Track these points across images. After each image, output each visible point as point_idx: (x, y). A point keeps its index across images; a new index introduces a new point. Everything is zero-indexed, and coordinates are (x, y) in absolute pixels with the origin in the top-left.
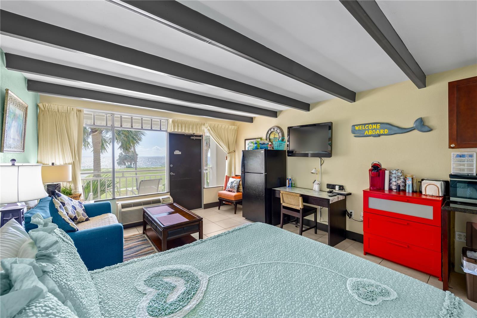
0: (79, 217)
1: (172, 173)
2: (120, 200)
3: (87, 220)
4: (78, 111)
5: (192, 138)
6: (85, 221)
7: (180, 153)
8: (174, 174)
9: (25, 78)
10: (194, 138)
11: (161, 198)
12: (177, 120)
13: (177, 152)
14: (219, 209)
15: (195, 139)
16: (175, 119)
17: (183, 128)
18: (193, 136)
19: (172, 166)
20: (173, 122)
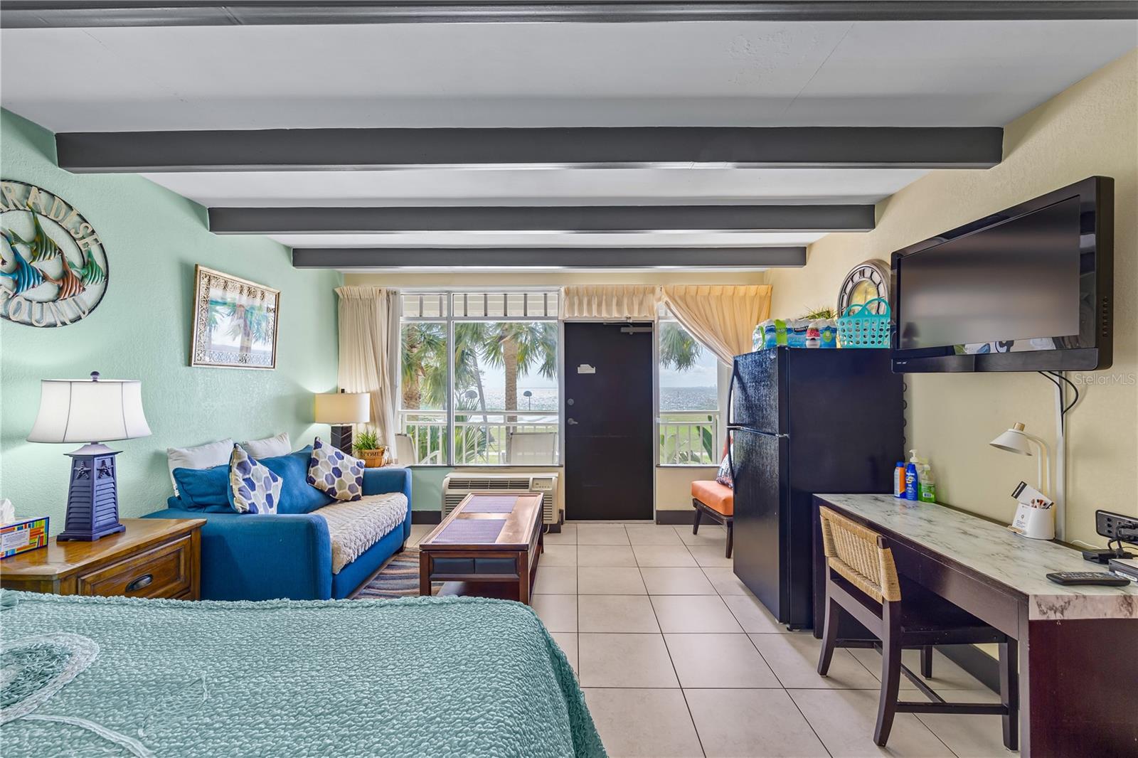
0: (341, 491)
1: (572, 421)
2: (458, 469)
3: (356, 498)
4: (392, 294)
5: (623, 330)
6: (352, 500)
7: (593, 371)
8: (576, 423)
9: (287, 248)
10: (631, 330)
11: (531, 476)
12: (577, 288)
13: (585, 369)
14: (695, 533)
15: (634, 333)
16: (571, 287)
17: (594, 307)
18: (626, 325)
19: (571, 402)
20: (567, 292)
